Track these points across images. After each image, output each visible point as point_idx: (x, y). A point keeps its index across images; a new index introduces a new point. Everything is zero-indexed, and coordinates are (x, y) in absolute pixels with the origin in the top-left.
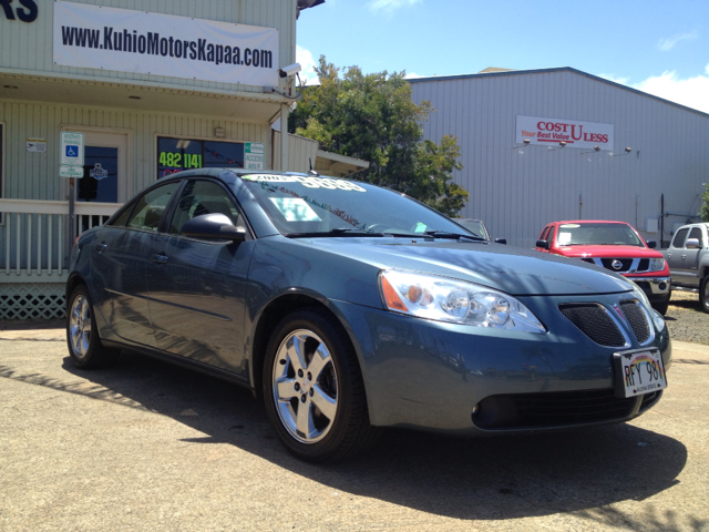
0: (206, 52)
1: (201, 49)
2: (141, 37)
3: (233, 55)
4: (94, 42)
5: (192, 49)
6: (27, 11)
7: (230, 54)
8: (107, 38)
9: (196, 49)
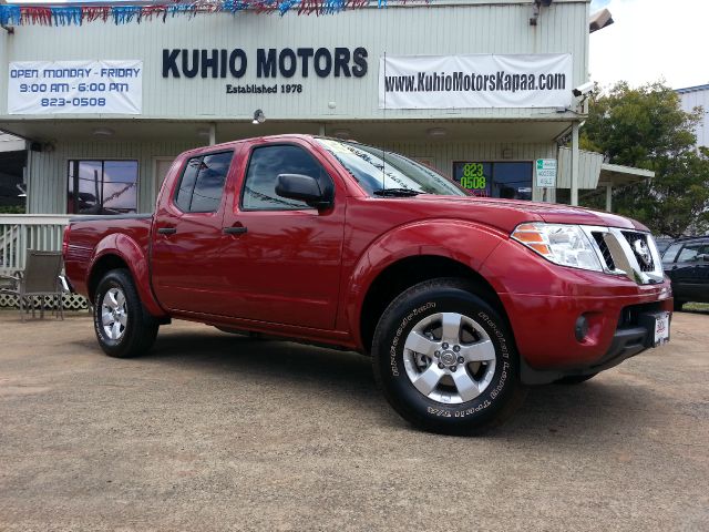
0: (504, 82)
1: (500, 81)
2: (449, 77)
3: (528, 81)
4: (410, 87)
5: (491, 82)
6: (359, 69)
7: (525, 82)
8: (421, 82)
9: (495, 81)
